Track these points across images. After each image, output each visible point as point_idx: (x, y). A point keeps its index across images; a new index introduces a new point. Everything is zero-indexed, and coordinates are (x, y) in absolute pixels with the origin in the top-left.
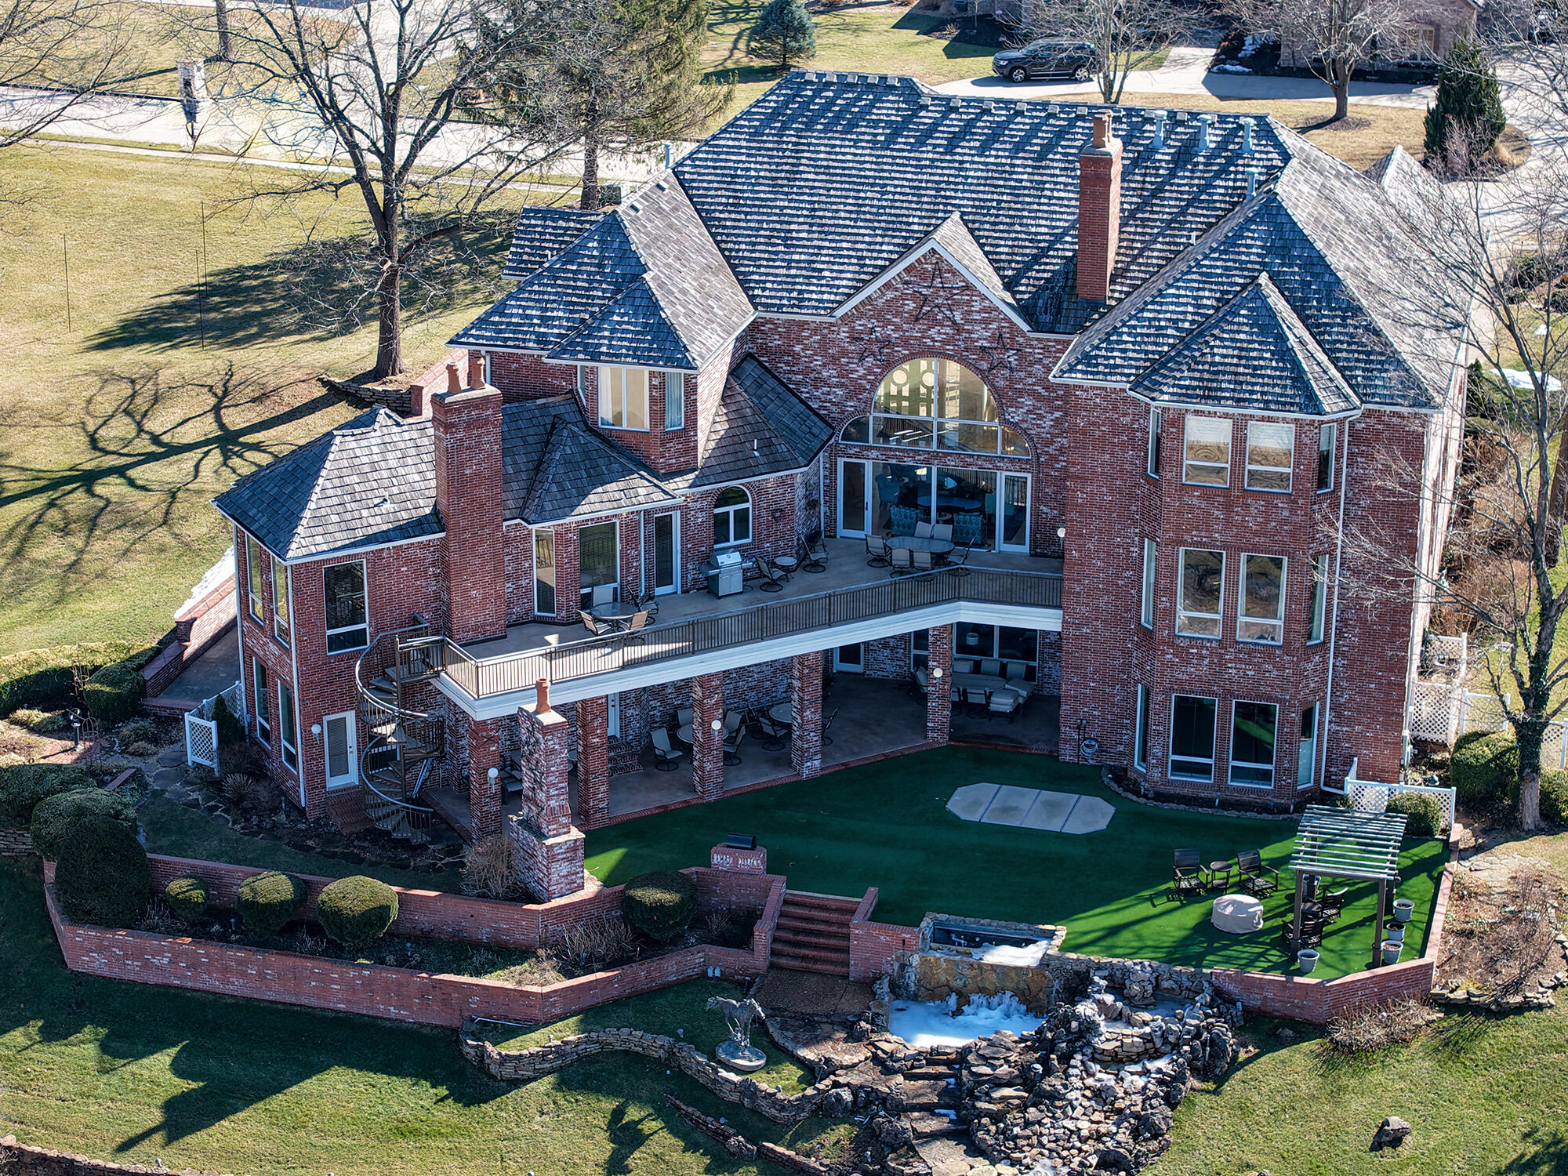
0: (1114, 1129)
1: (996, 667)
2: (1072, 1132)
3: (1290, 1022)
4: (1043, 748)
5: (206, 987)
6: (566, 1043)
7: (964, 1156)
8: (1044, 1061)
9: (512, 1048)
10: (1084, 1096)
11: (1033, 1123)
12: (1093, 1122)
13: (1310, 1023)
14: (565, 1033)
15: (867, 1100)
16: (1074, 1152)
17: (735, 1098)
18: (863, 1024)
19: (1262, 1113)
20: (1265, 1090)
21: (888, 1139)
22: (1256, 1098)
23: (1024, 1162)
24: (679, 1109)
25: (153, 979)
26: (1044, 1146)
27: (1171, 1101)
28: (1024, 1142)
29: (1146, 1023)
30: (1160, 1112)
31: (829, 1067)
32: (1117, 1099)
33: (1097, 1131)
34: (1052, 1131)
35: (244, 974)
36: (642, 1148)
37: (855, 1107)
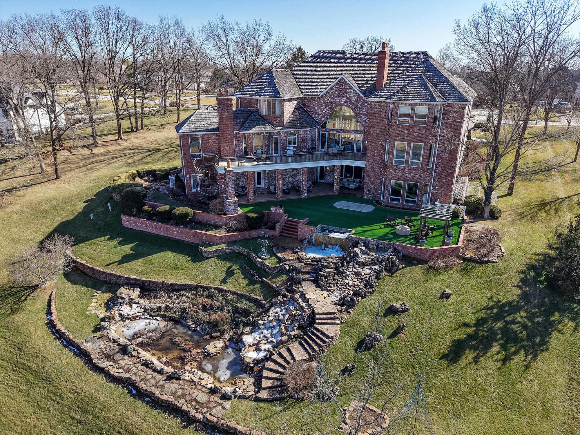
0: (359, 284)
1: (353, 181)
2: (347, 283)
3: (416, 259)
5: (149, 231)
6: (222, 249)
7: (314, 287)
8: (343, 264)
9: (209, 249)
10: (352, 274)
11: (336, 280)
12: (353, 281)
13: (422, 260)
14: (223, 246)
15: (293, 269)
16: (346, 289)
17: (259, 266)
18: (297, 249)
19: (405, 284)
20: (407, 277)
21: (295, 280)
22: (404, 280)
23: (331, 291)
24: (246, 267)
26: (338, 287)
27: (378, 278)
28: (332, 285)
29: (373, 256)
30: (374, 280)
31: (285, 260)
32: (361, 275)
33: (354, 284)
34: (341, 283)
36: (233, 277)
37: (289, 271)
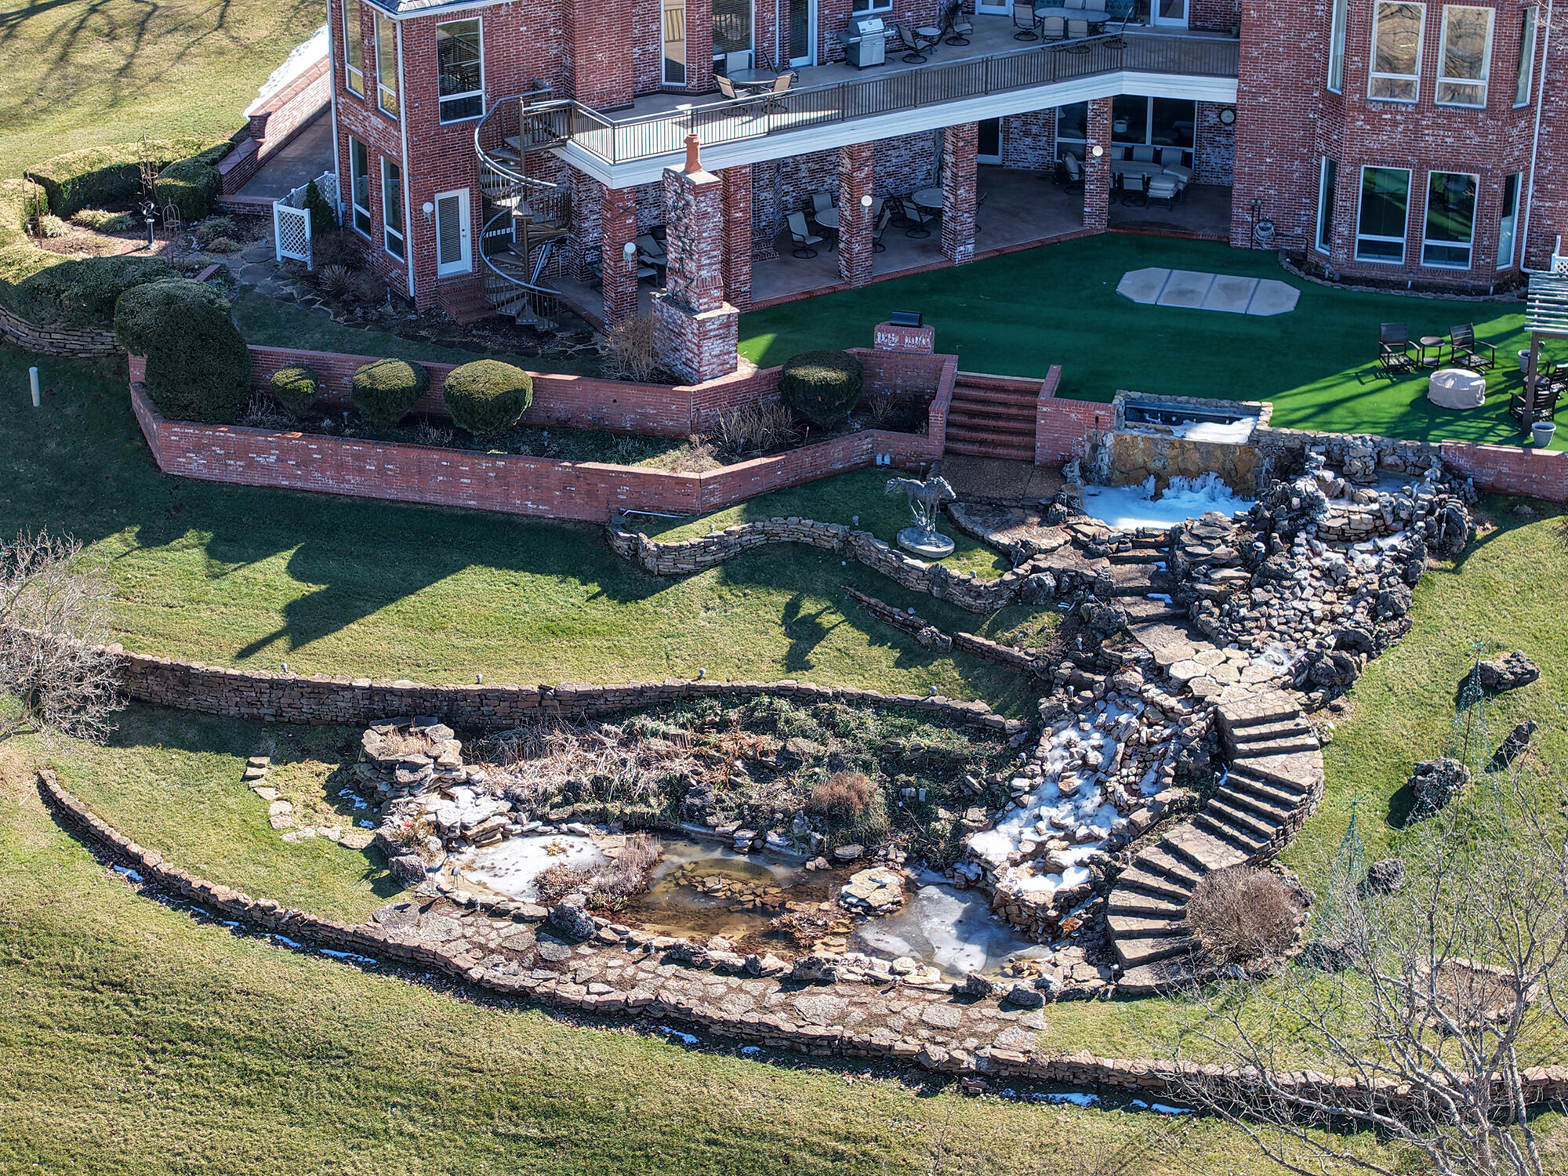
0: (1350, 609)
1: (1150, 154)
2: (1304, 613)
3: (1527, 498)
4: (1212, 235)
5: (318, 487)
6: (729, 533)
7: (1186, 640)
8: (1267, 540)
9: (670, 538)
10: (1312, 576)
11: (1260, 605)
12: (1325, 603)
13: (1548, 500)
14: (729, 522)
15: (1071, 585)
16: (1307, 633)
17: (922, 587)
18: (1059, 506)
19: (1508, 591)
20: (1509, 568)
21: (1101, 624)
22: (1500, 577)
23: (1254, 645)
24: (860, 601)
25: (258, 480)
26: (1273, 629)
27: (1409, 580)
28: (1253, 624)
29: (1372, 500)
30: (1399, 590)
31: (1027, 551)
32: (1348, 578)
33: (1332, 612)
34: (1281, 613)
35: (361, 471)
36: (823, 643)
37: (1058, 594)
